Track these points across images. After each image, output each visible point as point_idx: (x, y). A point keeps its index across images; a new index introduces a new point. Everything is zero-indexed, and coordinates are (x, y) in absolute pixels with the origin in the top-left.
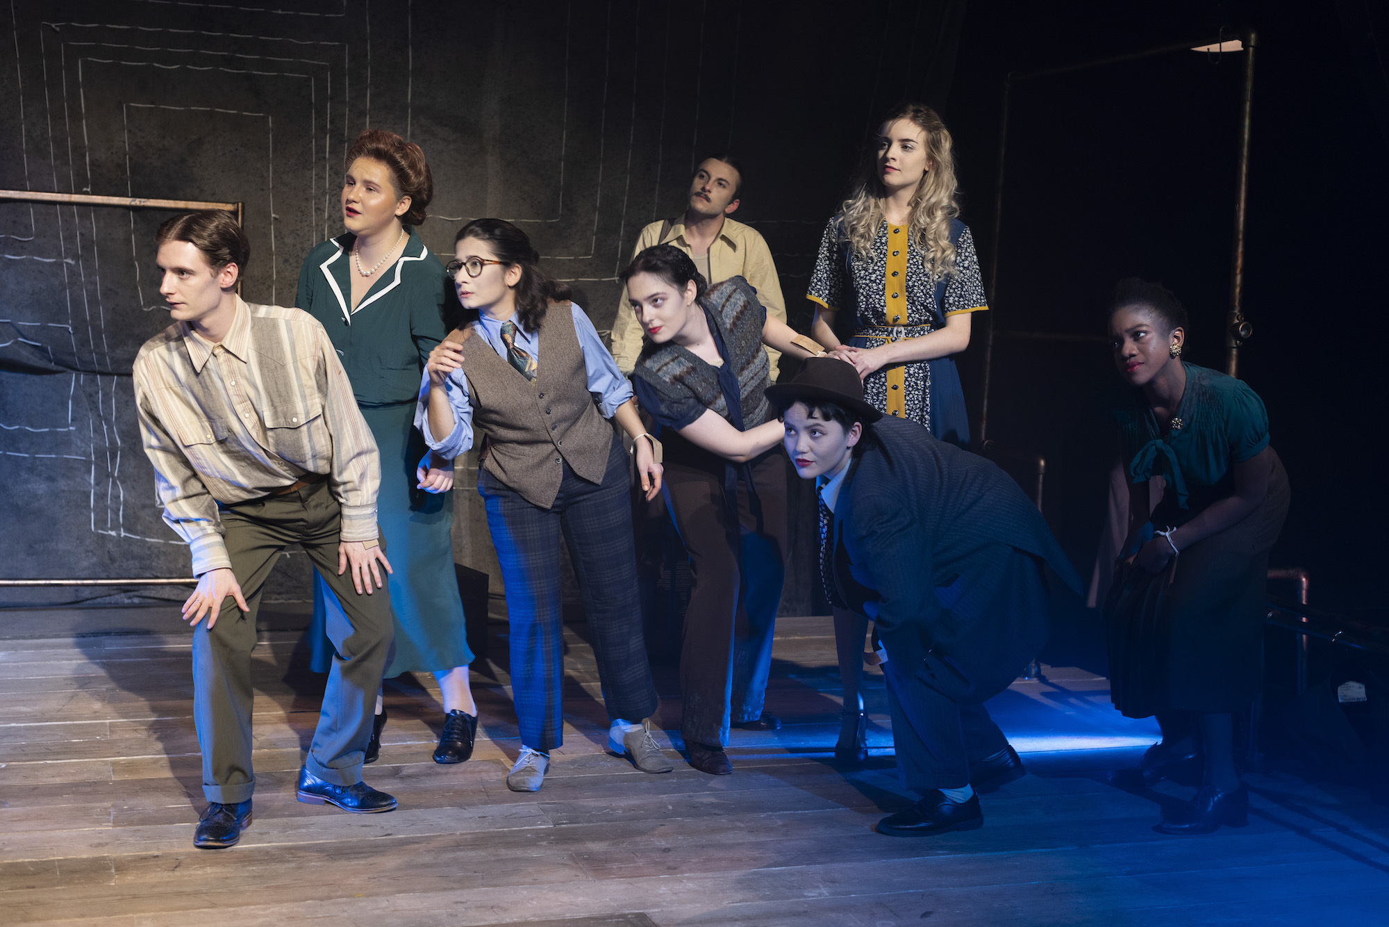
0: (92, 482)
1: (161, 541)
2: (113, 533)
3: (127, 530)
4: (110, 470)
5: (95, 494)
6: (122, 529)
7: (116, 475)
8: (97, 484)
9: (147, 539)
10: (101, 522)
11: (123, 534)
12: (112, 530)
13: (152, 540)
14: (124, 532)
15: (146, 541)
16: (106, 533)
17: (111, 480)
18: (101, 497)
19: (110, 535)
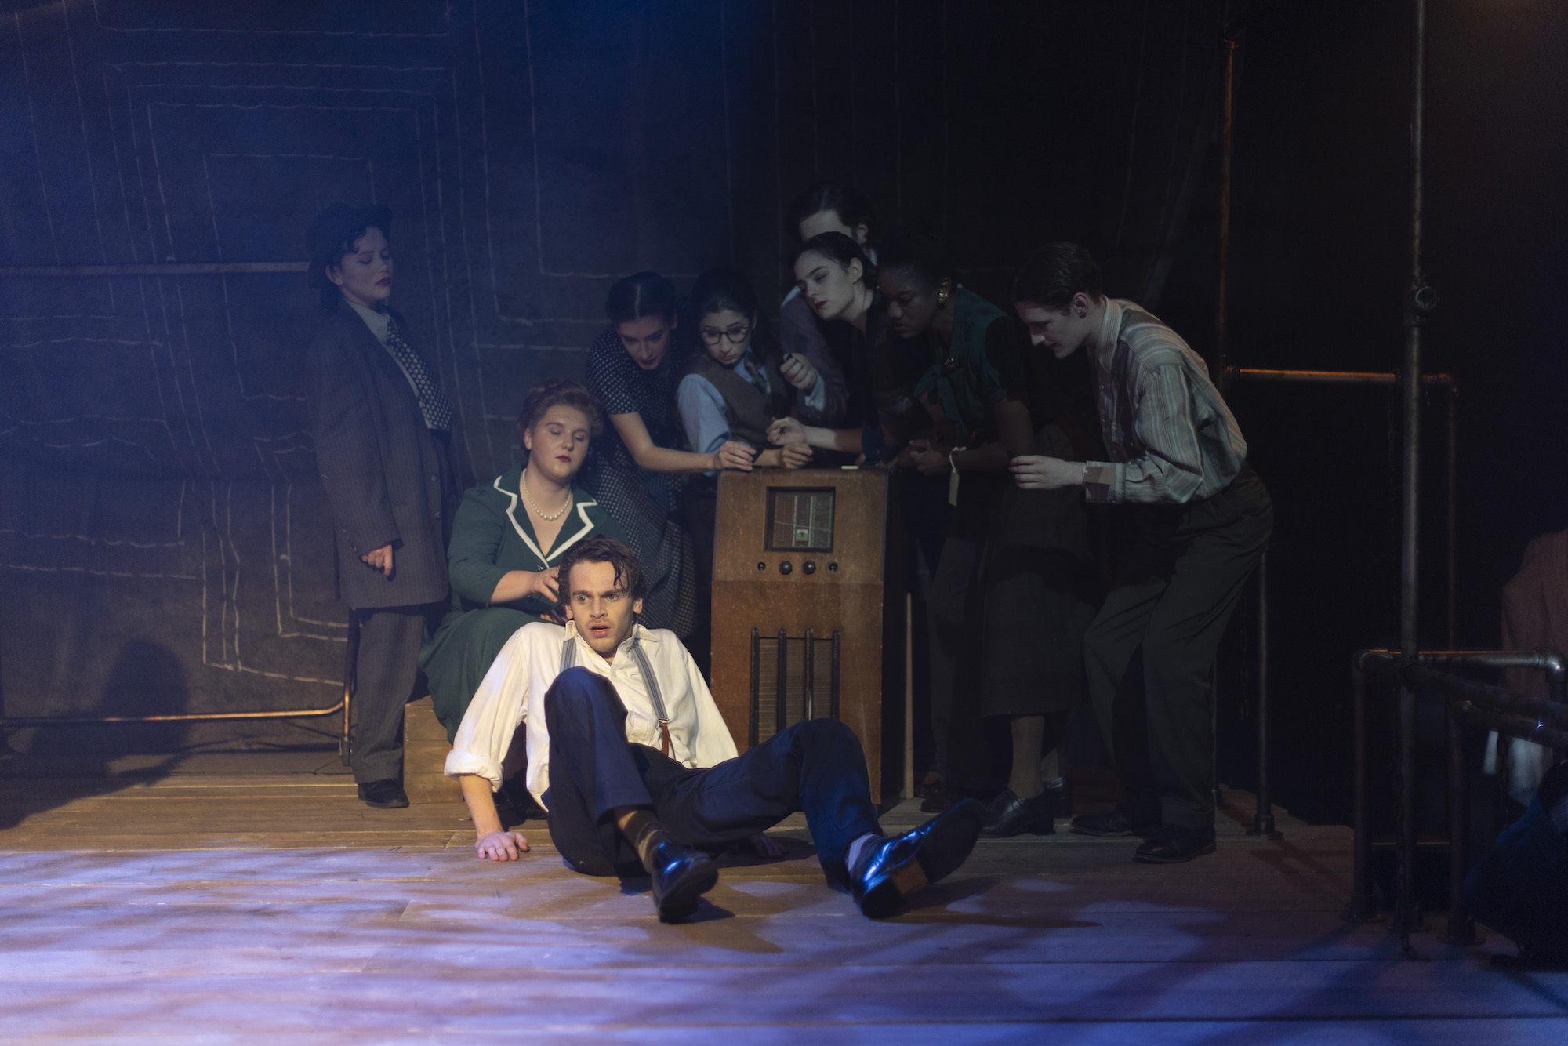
0: (204, 606)
1: (283, 676)
2: (230, 667)
3: (246, 663)
4: (225, 592)
5: (208, 620)
6: (239, 663)
7: (234, 598)
8: (210, 607)
9: (267, 674)
10: (216, 655)
11: (240, 668)
12: (229, 663)
13: (272, 675)
14: (242, 665)
15: (266, 677)
16: (221, 667)
17: (225, 603)
18: (214, 623)
19: (226, 669)
